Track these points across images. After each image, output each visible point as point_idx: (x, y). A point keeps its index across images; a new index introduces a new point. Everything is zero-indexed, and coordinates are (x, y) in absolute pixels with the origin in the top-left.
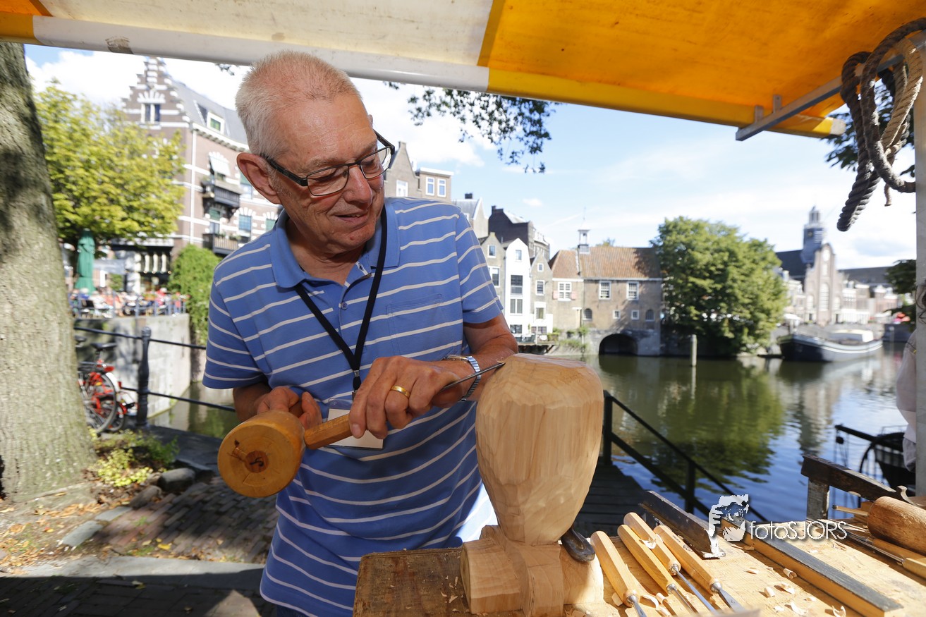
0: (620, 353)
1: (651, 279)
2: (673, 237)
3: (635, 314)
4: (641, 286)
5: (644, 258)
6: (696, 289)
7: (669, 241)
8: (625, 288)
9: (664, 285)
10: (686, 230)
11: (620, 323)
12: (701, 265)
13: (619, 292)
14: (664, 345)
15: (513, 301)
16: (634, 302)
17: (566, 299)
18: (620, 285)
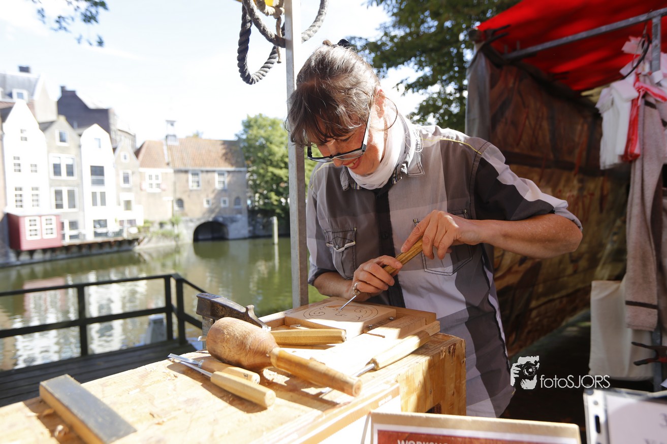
0: (213, 239)
1: (238, 169)
2: (254, 132)
3: (225, 202)
4: (228, 176)
5: (231, 150)
6: (275, 178)
7: (251, 135)
8: (214, 178)
9: (248, 175)
10: (265, 126)
11: (211, 211)
12: (277, 157)
13: (208, 182)
14: (251, 228)
15: (94, 194)
16: (224, 191)
17: (156, 190)
18: (210, 175)
